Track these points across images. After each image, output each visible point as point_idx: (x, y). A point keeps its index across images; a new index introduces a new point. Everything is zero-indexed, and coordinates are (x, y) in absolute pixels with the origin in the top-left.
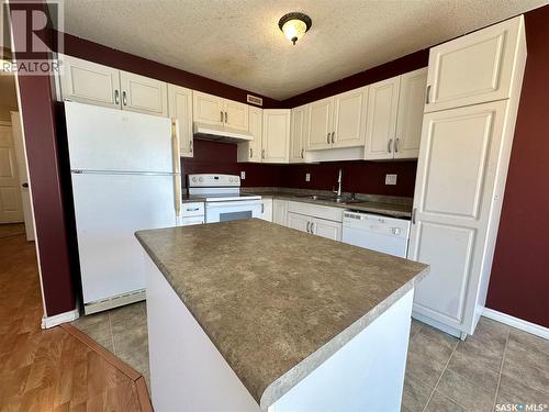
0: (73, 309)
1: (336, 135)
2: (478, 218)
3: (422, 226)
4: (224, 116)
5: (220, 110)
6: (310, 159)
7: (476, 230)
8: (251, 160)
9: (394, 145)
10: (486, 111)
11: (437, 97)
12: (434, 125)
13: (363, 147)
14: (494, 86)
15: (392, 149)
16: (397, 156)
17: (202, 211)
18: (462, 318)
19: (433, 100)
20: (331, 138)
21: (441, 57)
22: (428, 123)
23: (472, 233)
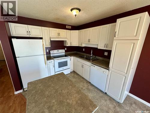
0: (22, 89)
1: (91, 40)
2: (126, 74)
3: (111, 72)
4: (59, 34)
5: (58, 32)
6: (83, 45)
7: (125, 77)
8: (67, 46)
9: (106, 45)
10: (132, 42)
11: (118, 36)
12: (116, 44)
13: (98, 45)
14: (135, 35)
15: (106, 47)
16: (107, 49)
17: (53, 62)
18: (120, 98)
19: (117, 36)
20: (89, 41)
21: (120, 23)
22: (115, 43)
23: (124, 77)
